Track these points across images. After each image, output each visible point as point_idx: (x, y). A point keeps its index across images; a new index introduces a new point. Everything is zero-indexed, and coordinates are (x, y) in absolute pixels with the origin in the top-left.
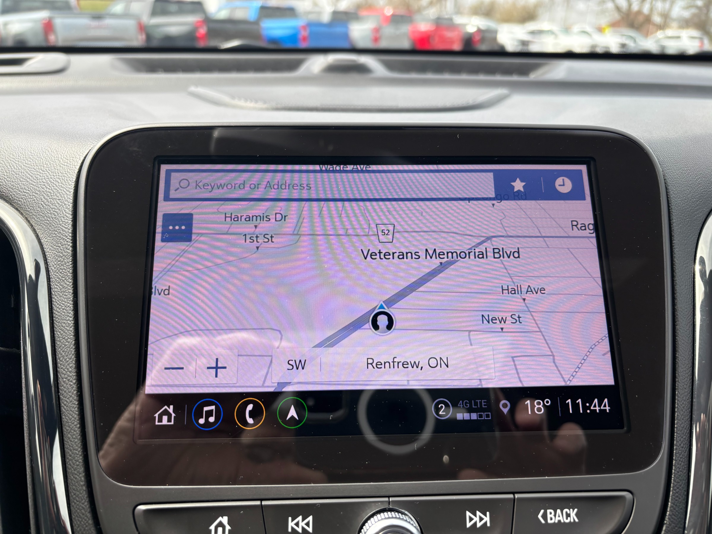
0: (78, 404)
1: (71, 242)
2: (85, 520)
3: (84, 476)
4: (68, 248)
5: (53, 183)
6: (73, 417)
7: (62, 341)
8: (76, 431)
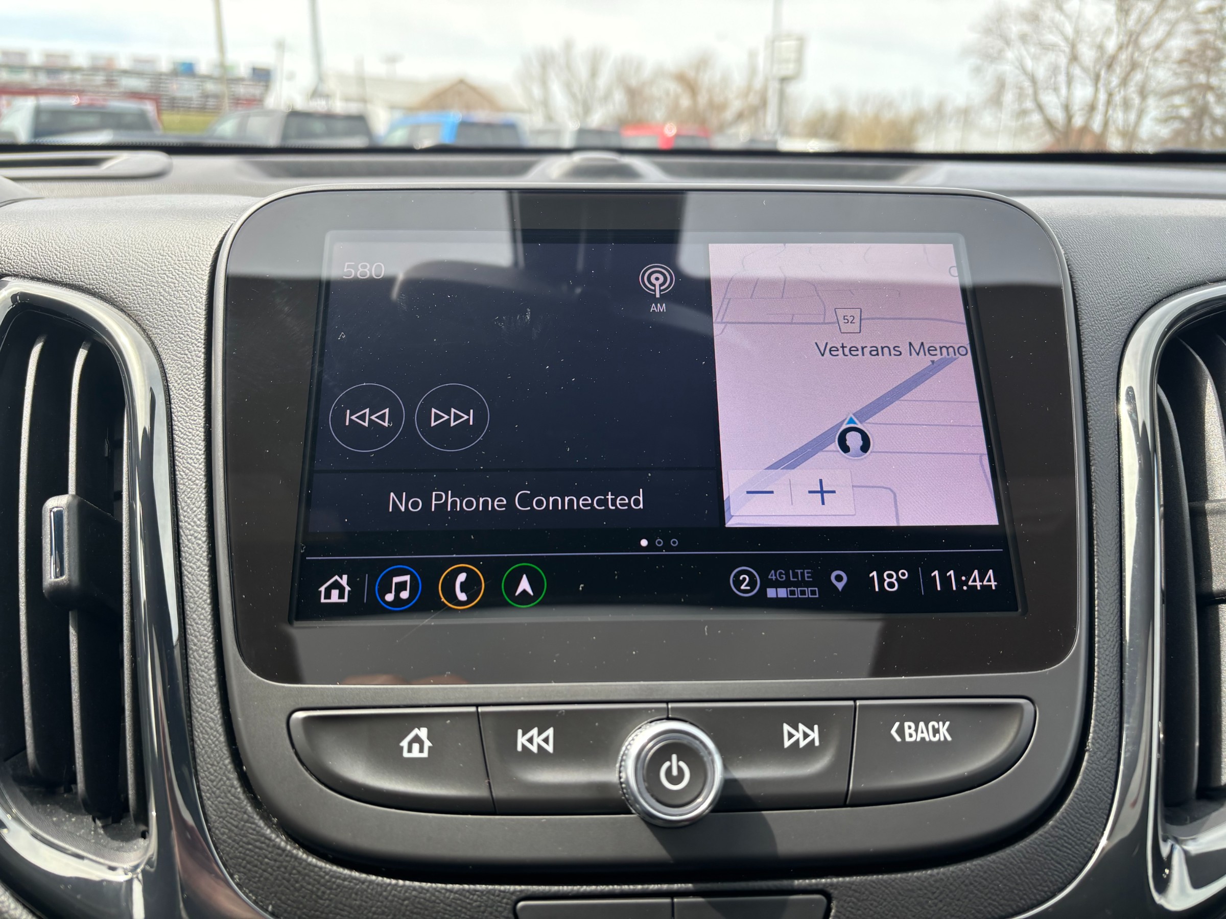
0: (208, 571)
1: (203, 346)
2: (215, 737)
3: (214, 673)
4: (199, 355)
5: (178, 270)
6: (201, 589)
7: (187, 484)
8: (205, 609)
